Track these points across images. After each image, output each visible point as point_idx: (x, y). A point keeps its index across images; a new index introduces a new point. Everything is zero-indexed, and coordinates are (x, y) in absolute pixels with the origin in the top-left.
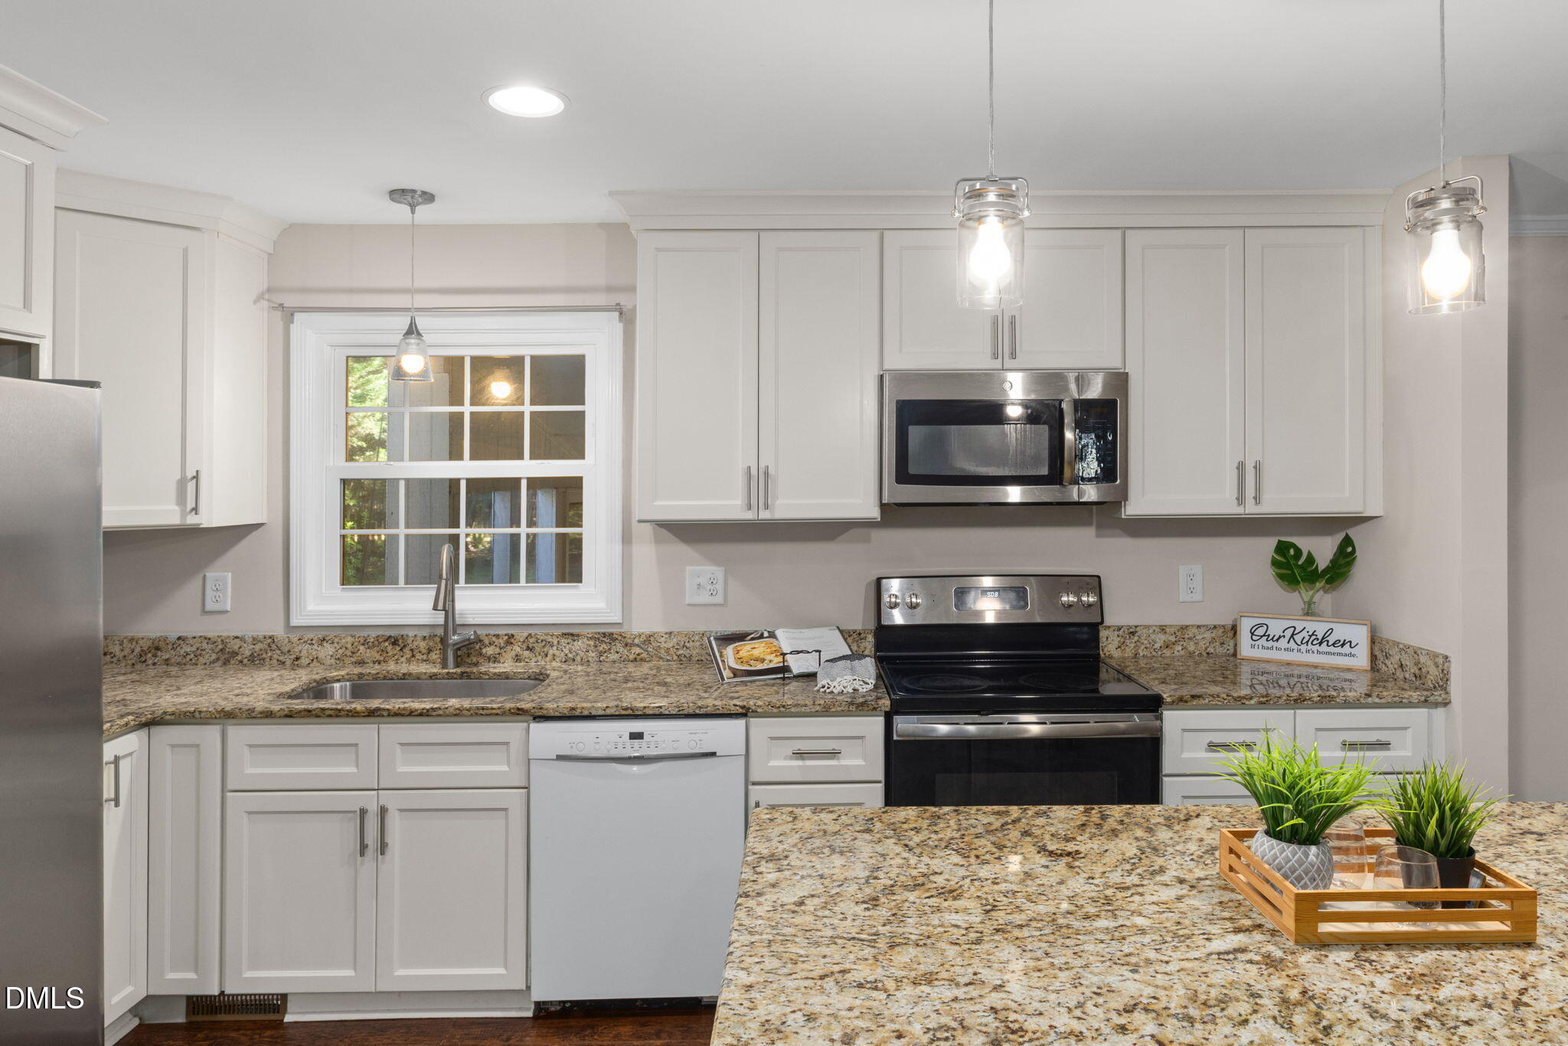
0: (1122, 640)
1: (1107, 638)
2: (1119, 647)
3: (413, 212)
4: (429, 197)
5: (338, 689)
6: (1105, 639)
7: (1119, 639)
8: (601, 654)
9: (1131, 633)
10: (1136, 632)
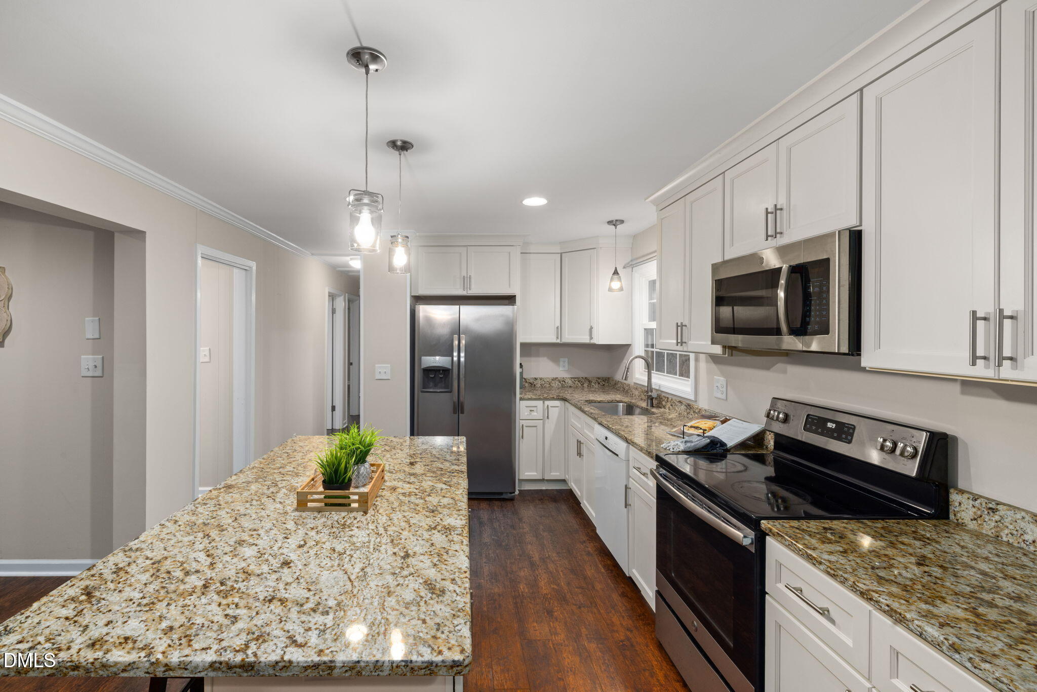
0: (979, 513)
1: (960, 504)
2: (975, 519)
3: (616, 228)
4: (622, 222)
5: (621, 406)
6: (957, 504)
7: (974, 510)
8: (688, 413)
9: (990, 508)
10: (997, 510)
